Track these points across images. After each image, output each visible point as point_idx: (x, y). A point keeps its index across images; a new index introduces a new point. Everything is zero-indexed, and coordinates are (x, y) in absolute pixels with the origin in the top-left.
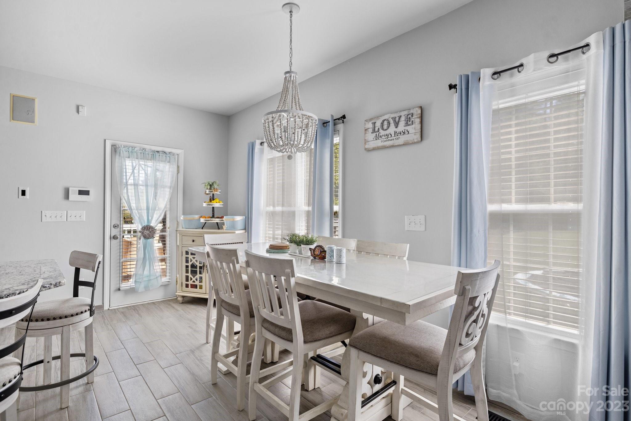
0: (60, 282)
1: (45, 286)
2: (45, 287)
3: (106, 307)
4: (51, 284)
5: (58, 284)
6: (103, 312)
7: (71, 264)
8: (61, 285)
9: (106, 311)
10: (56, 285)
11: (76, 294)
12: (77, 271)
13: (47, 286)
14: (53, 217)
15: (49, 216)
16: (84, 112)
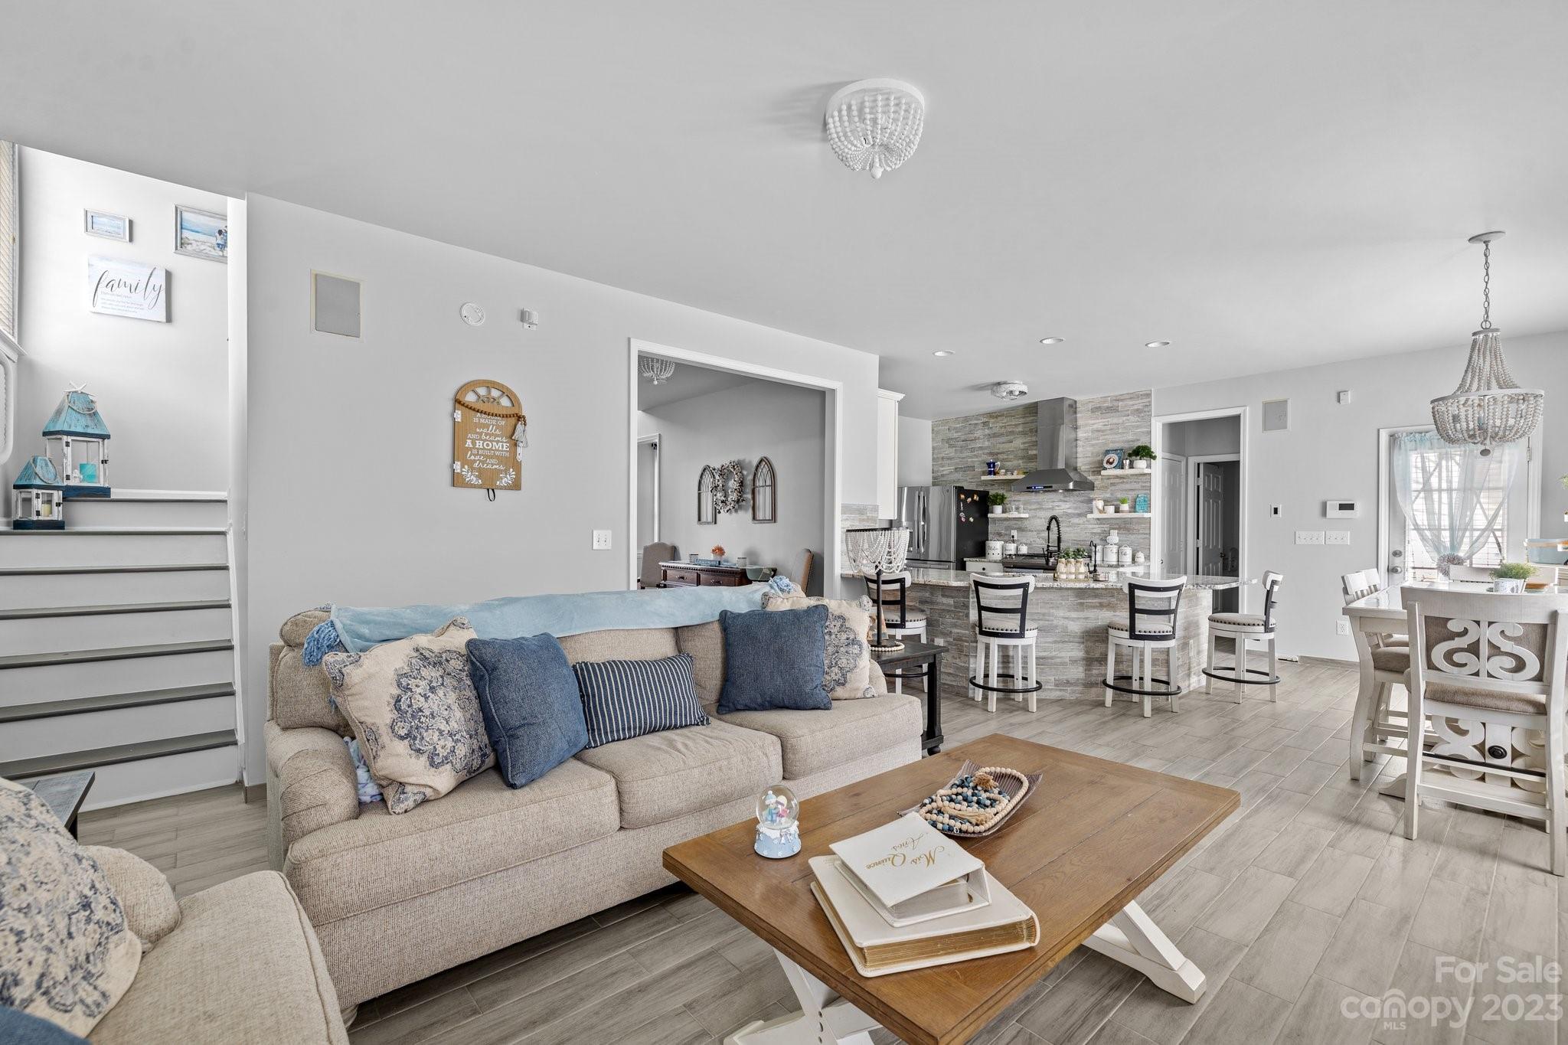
14: (1308, 539)
15: (1304, 537)
16: (1348, 398)
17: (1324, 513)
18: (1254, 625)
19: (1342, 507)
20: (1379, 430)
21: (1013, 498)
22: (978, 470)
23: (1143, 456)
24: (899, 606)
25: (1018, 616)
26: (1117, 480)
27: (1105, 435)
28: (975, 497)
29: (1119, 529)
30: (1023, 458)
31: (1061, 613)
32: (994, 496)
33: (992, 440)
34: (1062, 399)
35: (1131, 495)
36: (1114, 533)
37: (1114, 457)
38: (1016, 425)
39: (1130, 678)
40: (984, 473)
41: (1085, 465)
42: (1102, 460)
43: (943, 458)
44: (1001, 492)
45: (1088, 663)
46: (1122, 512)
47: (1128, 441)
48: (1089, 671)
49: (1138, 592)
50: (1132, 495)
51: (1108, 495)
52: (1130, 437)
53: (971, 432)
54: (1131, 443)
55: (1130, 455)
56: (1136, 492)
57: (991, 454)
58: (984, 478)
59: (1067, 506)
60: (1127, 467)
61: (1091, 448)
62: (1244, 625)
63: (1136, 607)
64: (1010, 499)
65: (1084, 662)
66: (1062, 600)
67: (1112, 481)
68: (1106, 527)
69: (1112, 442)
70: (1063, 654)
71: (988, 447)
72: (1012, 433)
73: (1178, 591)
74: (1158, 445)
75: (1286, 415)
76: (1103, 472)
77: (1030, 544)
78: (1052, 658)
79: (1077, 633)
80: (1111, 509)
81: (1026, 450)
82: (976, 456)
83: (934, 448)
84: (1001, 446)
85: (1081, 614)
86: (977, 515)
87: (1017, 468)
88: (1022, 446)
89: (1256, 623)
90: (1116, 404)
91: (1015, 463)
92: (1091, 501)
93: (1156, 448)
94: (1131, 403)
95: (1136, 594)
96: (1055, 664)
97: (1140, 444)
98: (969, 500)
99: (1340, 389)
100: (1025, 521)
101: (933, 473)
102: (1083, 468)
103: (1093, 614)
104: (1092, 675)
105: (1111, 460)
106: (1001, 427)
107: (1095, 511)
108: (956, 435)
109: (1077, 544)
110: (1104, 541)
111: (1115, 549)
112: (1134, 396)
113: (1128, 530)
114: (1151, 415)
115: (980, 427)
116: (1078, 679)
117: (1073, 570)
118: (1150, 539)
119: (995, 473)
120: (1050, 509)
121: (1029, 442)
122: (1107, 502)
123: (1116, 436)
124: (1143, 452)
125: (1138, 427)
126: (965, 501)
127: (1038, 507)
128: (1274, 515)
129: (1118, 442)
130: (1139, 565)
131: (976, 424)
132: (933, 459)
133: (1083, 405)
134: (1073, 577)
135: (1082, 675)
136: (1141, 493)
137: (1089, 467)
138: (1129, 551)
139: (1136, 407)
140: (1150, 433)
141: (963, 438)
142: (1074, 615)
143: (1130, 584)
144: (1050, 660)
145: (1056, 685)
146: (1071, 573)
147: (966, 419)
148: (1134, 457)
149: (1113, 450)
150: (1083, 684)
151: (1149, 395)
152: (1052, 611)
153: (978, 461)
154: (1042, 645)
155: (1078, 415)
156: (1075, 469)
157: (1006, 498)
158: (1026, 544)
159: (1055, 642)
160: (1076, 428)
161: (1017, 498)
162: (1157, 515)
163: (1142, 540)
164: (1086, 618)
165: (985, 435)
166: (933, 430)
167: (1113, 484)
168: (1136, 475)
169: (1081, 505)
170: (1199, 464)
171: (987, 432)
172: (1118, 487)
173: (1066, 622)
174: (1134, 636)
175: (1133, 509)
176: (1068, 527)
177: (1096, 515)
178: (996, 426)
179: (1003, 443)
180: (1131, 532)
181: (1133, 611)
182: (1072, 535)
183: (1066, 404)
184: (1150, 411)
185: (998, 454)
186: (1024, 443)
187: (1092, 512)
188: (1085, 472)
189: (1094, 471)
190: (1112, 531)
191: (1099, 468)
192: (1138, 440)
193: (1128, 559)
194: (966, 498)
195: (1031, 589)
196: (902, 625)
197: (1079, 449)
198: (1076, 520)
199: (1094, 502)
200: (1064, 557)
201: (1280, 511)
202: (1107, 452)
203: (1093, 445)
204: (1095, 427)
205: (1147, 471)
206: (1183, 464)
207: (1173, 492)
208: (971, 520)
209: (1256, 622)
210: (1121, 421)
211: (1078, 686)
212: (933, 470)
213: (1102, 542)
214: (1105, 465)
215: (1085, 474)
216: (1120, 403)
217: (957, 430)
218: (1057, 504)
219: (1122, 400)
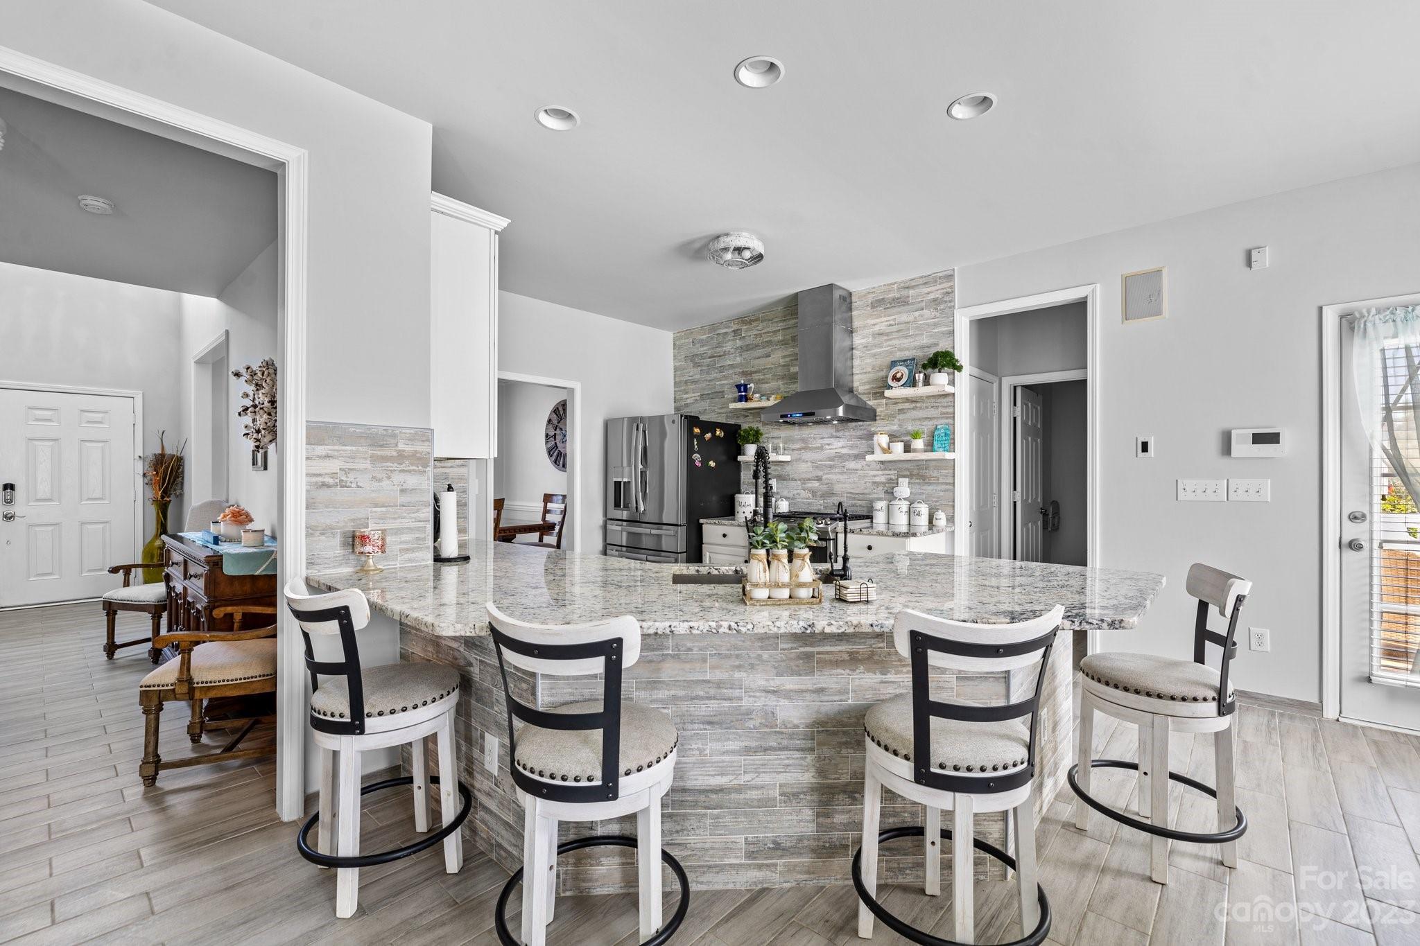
0: (1121, 621)
1: (1090, 621)
2: (1090, 623)
3: (1330, 712)
4: (1102, 620)
5: (1116, 622)
6: (1320, 721)
7: (1191, 590)
8: (1123, 628)
9: (1328, 721)
10: (1112, 625)
11: (1200, 657)
12: (1203, 607)
13: (1095, 622)
14: (1199, 492)
15: (1191, 489)
16: (1264, 260)
17: (1227, 449)
18: (1195, 699)
19: (1259, 439)
20: (1320, 309)
21: (772, 435)
22: (728, 396)
23: (943, 366)
24: (344, 678)
25: (598, 735)
26: (907, 405)
27: (891, 340)
28: (718, 433)
29: (910, 476)
30: (783, 377)
31: (759, 679)
32: (745, 431)
33: (746, 355)
34: (830, 287)
35: (927, 427)
36: (904, 482)
37: (903, 371)
38: (775, 332)
39: (920, 831)
40: (735, 401)
41: (864, 384)
42: (887, 377)
43: (686, 382)
44: (755, 425)
45: (824, 798)
46: (915, 451)
47: (922, 347)
48: (827, 815)
49: (935, 658)
50: (929, 425)
51: (895, 428)
52: (925, 341)
53: (719, 345)
54: (926, 350)
55: (924, 367)
56: (934, 422)
57: (744, 373)
58: (733, 406)
59: (840, 444)
60: (920, 384)
61: (873, 360)
62: (1173, 698)
63: (932, 698)
64: (767, 435)
65: (815, 797)
66: (762, 648)
67: (900, 406)
68: (892, 474)
69: (901, 350)
70: (765, 779)
71: (740, 365)
72: (769, 343)
73: (1042, 650)
74: (963, 351)
75: (1159, 293)
76: (888, 393)
77: (793, 499)
78: (739, 789)
79: (797, 727)
80: (899, 447)
81: (786, 366)
82: (725, 377)
83: (676, 369)
84: (757, 362)
85: (806, 682)
86: (723, 458)
87: (775, 391)
88: (782, 361)
89: (1200, 695)
90: (904, 293)
91: (774, 384)
92: (871, 436)
93: (961, 353)
94: (927, 290)
95: (931, 662)
96: (748, 804)
97: (939, 349)
98: (708, 436)
99: (1249, 246)
100: (786, 465)
101: (675, 402)
102: (861, 389)
103: (834, 679)
104: (832, 827)
105: (899, 375)
106: (756, 336)
107: (877, 450)
108: (702, 350)
109: (854, 499)
110: (890, 494)
111: (904, 506)
112: (928, 281)
113: (923, 477)
114: (954, 307)
115: (730, 337)
116: (800, 839)
117: (785, 578)
118: (954, 491)
119: (746, 399)
120: (816, 448)
121: (789, 356)
122: (893, 437)
123: (905, 341)
124: (942, 361)
125: (935, 325)
126: (700, 437)
127: (803, 445)
128: (1141, 454)
129: (908, 349)
130: (938, 532)
131: (726, 333)
132: (675, 383)
133: (860, 298)
134: (785, 593)
135: (810, 829)
136: (941, 424)
137: (867, 387)
138: (924, 509)
139: (932, 296)
140: (952, 333)
141: (710, 353)
142: (789, 683)
143: (914, 635)
144: (734, 796)
145: (750, 855)
146: (778, 586)
147: (713, 327)
148: (930, 370)
149: (901, 361)
150: (814, 851)
151: (950, 277)
152: (737, 675)
153: (726, 384)
154: (715, 758)
155: (854, 313)
156: (851, 391)
157: (761, 434)
158: (787, 498)
159: (747, 751)
160: (852, 332)
161: (776, 433)
162: (962, 455)
163: (942, 494)
164: (820, 691)
165: (737, 349)
166: (674, 345)
167: (901, 411)
168: (934, 397)
169: (858, 442)
170: (1015, 388)
171: (739, 343)
172: (908, 415)
173: (771, 701)
174: (924, 776)
175: (930, 447)
176: (842, 473)
177: (879, 456)
178: (750, 334)
179: (759, 358)
180: (927, 481)
181: (924, 708)
182: (847, 485)
183: (837, 294)
184: (952, 301)
185: (751, 373)
186: (784, 357)
187: (873, 453)
188: (864, 394)
189: (875, 393)
190: (900, 480)
191: (882, 386)
192: (936, 345)
193: (923, 521)
194: (703, 433)
195: (630, 657)
196: (355, 726)
197: (856, 362)
198: (852, 465)
199: (876, 438)
200: (763, 545)
201: (1151, 447)
202: (894, 364)
203: (874, 355)
204: (877, 328)
205: (949, 389)
206: (996, 386)
207: (983, 425)
208: (712, 464)
209: (1200, 693)
210: (911, 318)
211: (800, 854)
212: (675, 397)
213: (888, 496)
214: (891, 383)
215: (864, 398)
216: (911, 292)
217: (703, 343)
218: (826, 441)
219: (913, 287)
